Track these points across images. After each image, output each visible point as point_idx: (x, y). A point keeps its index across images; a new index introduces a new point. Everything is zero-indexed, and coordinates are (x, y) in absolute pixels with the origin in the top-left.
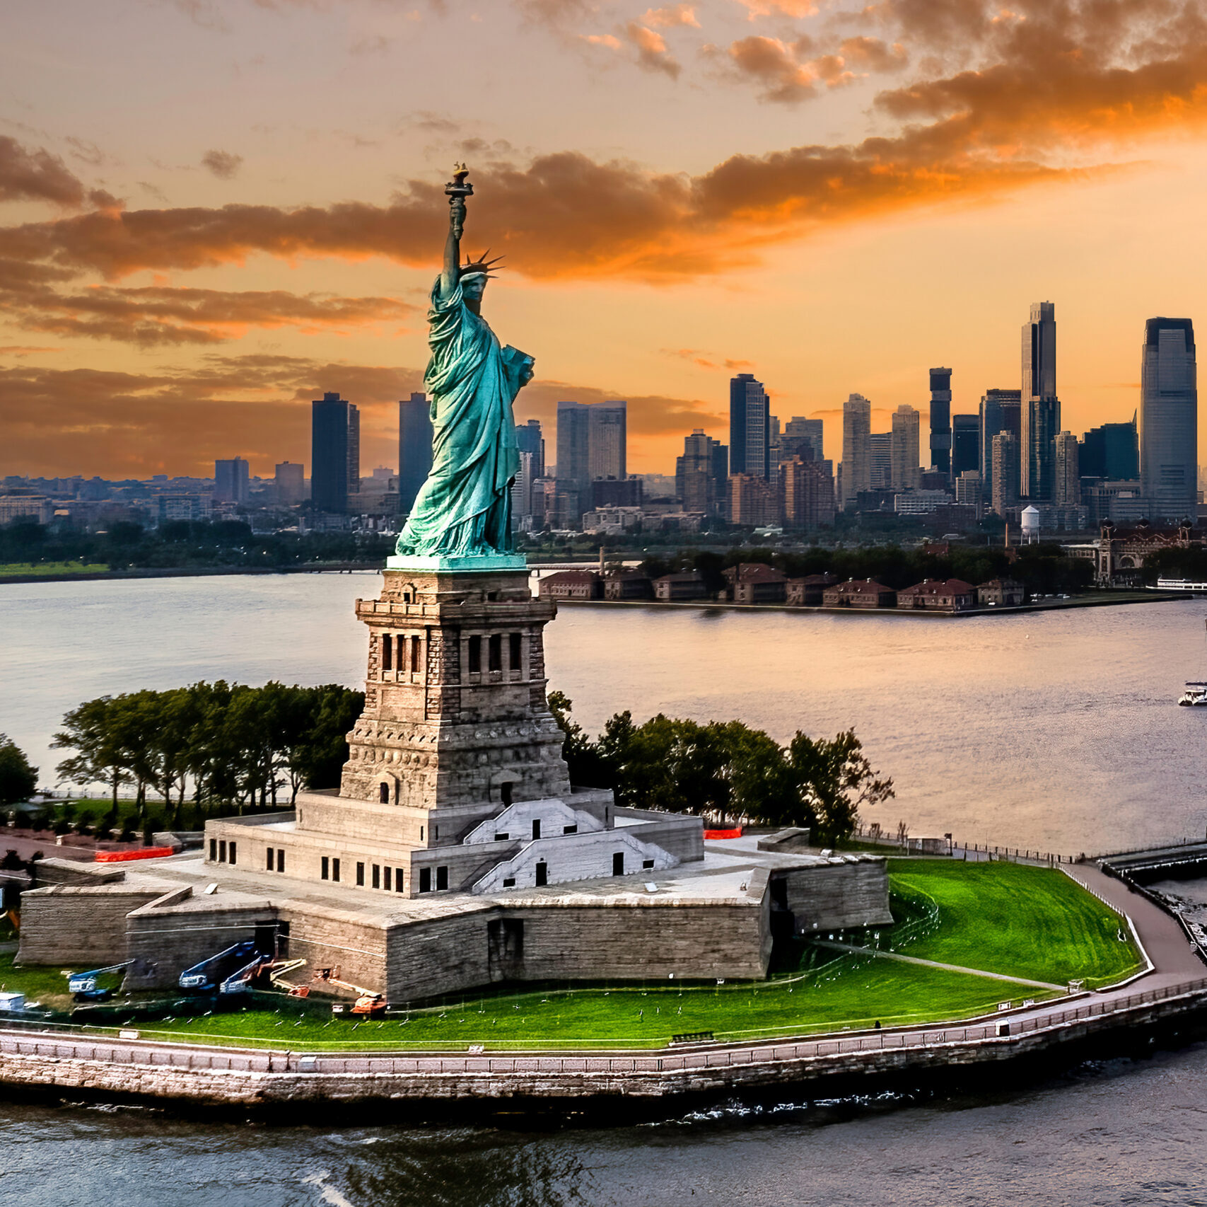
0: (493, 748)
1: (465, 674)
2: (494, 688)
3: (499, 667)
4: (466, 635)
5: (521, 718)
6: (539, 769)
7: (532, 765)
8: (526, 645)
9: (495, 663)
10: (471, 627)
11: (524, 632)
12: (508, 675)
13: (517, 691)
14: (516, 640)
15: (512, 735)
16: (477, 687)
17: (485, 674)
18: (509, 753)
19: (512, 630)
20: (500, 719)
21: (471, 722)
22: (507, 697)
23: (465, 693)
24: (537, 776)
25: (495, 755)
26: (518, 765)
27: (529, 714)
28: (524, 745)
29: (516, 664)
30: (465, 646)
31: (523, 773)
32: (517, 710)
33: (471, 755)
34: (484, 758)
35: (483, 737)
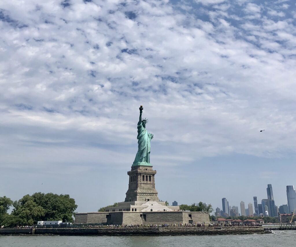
1: (142, 181)
2: (147, 184)
3: (147, 181)
6: (154, 198)
8: (151, 177)
9: (147, 180)
10: (143, 174)
11: (151, 176)
12: (149, 182)
13: (150, 185)
14: (150, 177)
15: (149, 192)
16: (143, 184)
17: (145, 182)
18: (149, 194)
19: (149, 175)
20: (147, 189)
21: (143, 189)
25: (147, 194)
27: (152, 189)
28: (151, 194)
29: (150, 180)
30: (142, 177)
31: (151, 198)
32: (150, 188)
34: (145, 195)
35: (144, 191)
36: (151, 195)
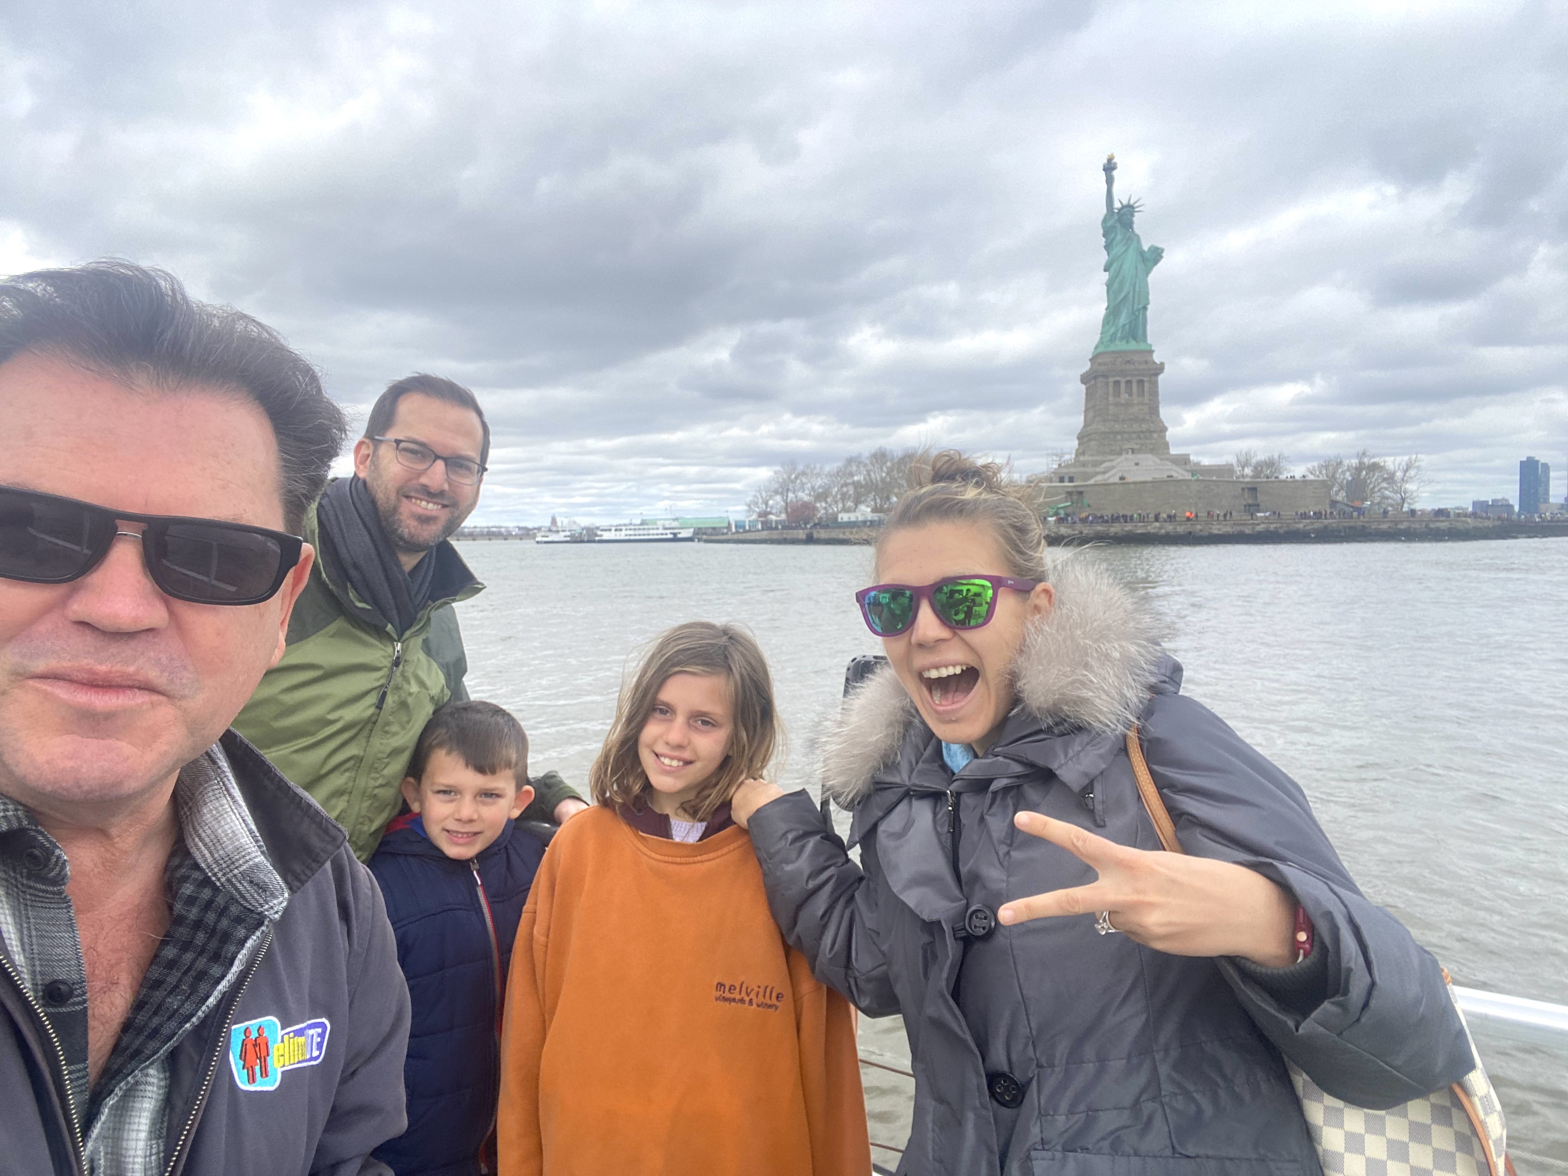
0: (1124, 432)
1: (1111, 399)
2: (1128, 405)
3: (1131, 395)
4: (1111, 380)
5: (1143, 420)
6: (1151, 444)
7: (1148, 441)
8: (1146, 385)
9: (1129, 393)
10: (1114, 376)
11: (1145, 379)
12: (1136, 399)
13: (1141, 407)
14: (1141, 382)
15: (1136, 427)
16: (1117, 404)
17: (1123, 398)
18: (1134, 436)
19: (1139, 378)
20: (1130, 420)
21: (1115, 421)
22: (1135, 409)
23: (1110, 407)
24: (1151, 447)
25: (1126, 436)
26: (1139, 441)
27: (1148, 417)
28: (1143, 432)
29: (1141, 393)
30: (1111, 385)
32: (1141, 416)
33: (1111, 436)
34: (1119, 437)
35: (1117, 427)
36: (1142, 436)
